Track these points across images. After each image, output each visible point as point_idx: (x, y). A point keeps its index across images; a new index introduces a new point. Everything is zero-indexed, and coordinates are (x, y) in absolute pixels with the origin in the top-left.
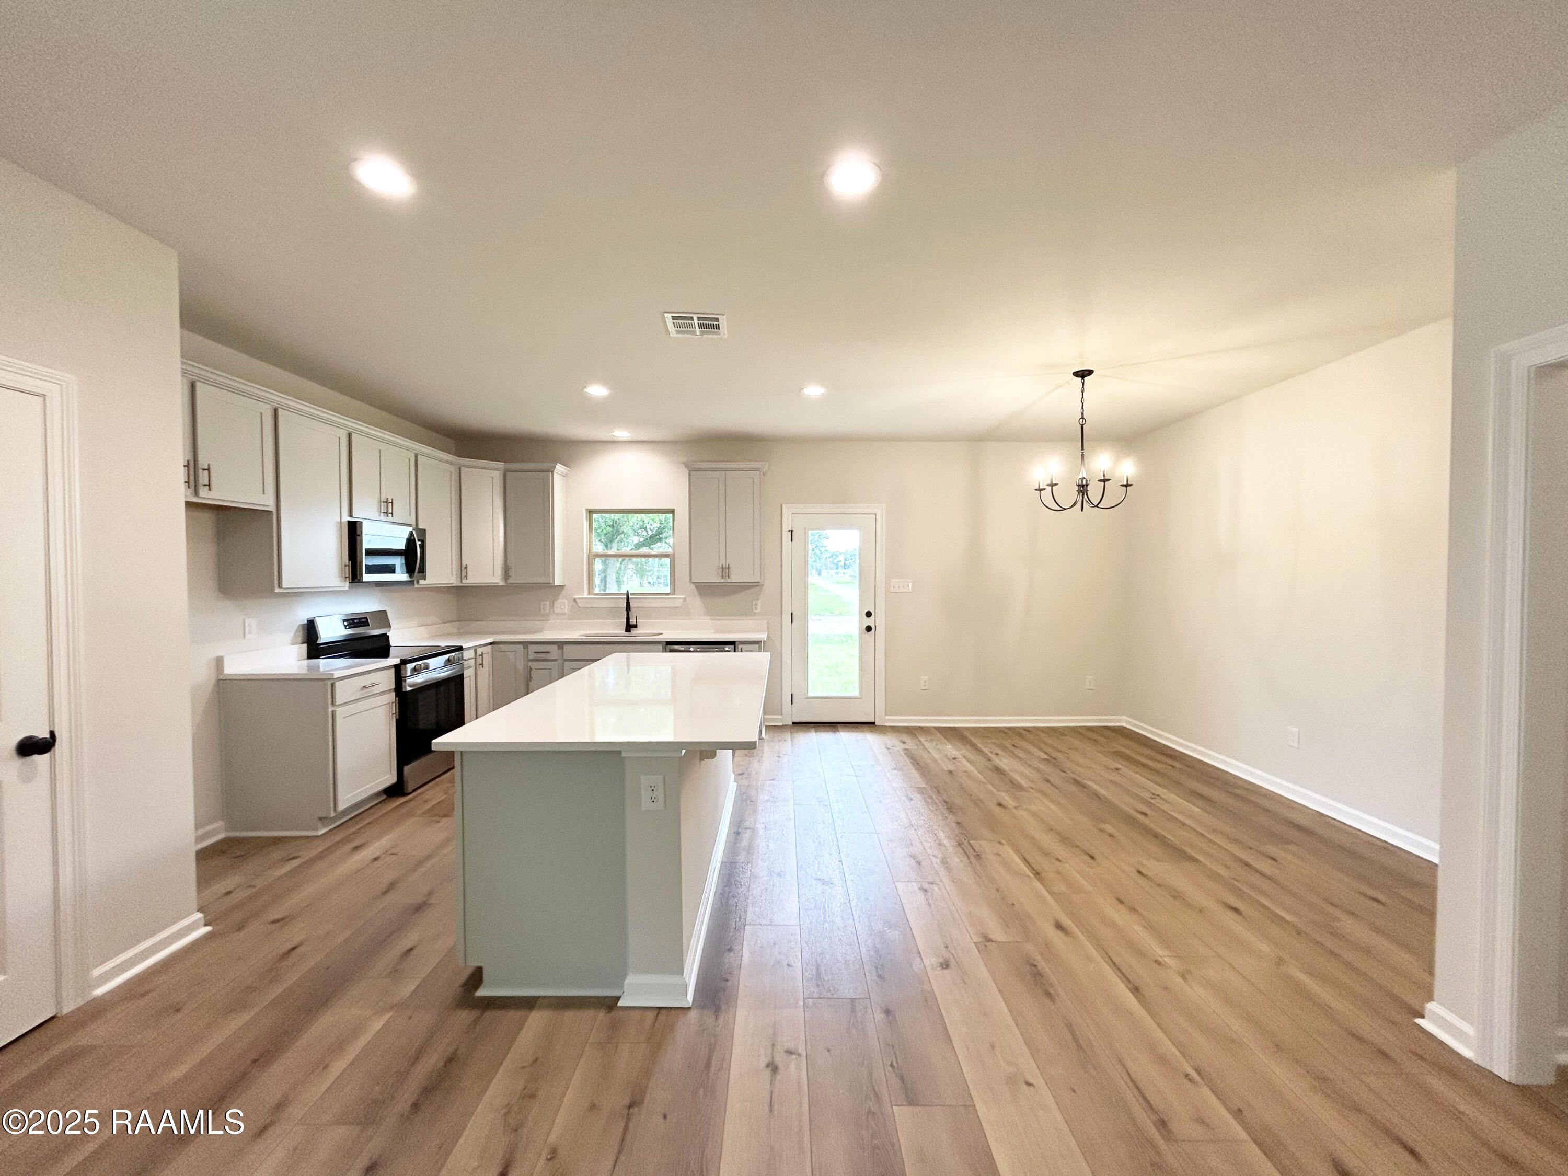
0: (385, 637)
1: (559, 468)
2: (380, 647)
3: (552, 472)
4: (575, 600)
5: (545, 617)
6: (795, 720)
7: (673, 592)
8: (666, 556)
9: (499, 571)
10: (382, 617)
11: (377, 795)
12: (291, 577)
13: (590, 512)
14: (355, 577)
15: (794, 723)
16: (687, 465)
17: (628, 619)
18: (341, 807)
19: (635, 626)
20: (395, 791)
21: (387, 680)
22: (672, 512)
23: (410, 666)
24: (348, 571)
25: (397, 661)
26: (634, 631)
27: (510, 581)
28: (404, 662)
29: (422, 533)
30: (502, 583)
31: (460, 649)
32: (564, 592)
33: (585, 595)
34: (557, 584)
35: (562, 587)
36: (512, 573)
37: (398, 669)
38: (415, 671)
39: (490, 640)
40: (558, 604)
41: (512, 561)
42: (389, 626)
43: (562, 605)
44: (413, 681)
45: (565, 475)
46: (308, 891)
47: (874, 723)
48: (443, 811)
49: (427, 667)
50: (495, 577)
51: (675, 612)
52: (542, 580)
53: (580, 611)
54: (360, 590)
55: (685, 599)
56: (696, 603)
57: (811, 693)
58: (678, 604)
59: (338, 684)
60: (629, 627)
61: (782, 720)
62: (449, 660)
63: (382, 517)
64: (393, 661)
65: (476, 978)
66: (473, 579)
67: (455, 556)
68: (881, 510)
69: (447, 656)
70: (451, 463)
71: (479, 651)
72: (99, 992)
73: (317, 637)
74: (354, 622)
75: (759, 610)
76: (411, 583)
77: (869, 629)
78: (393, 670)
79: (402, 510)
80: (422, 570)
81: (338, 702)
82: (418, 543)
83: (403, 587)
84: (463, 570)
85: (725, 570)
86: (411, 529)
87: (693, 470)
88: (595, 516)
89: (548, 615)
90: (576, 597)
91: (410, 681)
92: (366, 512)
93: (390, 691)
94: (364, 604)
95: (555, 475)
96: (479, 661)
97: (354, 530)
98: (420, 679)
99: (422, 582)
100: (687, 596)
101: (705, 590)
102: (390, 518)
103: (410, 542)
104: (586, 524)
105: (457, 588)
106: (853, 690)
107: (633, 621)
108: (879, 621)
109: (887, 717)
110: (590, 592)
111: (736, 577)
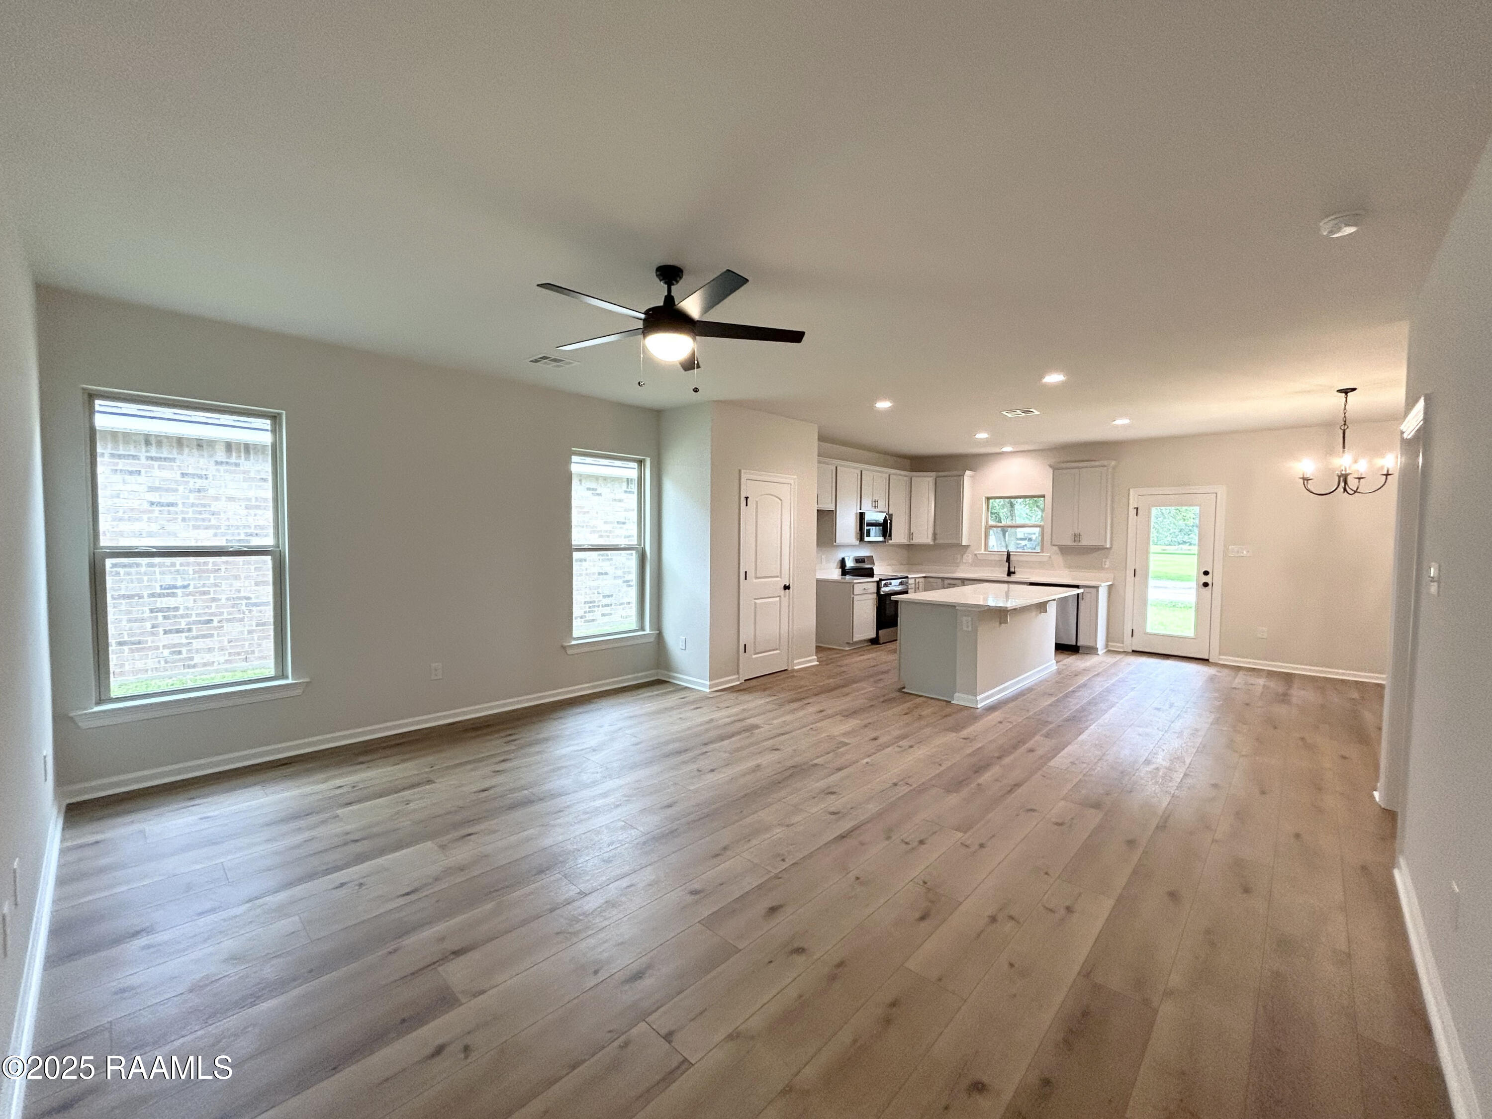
0: (872, 569)
1: (968, 473)
2: (870, 573)
3: (963, 476)
4: (976, 555)
5: (957, 565)
6: (1135, 649)
7: (1042, 551)
8: (1039, 526)
9: (930, 536)
10: (871, 559)
11: (865, 641)
12: (839, 540)
13: (988, 499)
14: (861, 539)
15: (1133, 651)
16: (1050, 466)
17: (1009, 568)
18: (855, 640)
19: (1014, 573)
20: (875, 641)
21: (873, 588)
22: (1044, 496)
23: (883, 582)
24: (859, 536)
25: (877, 579)
26: (1013, 576)
27: (937, 542)
28: (881, 580)
29: (891, 516)
30: (932, 543)
31: (907, 577)
32: (968, 551)
33: (983, 551)
34: (964, 544)
35: (967, 546)
36: (938, 537)
37: (878, 583)
38: (886, 585)
39: (924, 575)
40: (965, 556)
41: (938, 532)
42: (874, 564)
43: (968, 557)
44: (885, 590)
45: (972, 477)
46: (846, 662)
47: (1208, 660)
48: (895, 651)
49: (891, 584)
50: (929, 540)
51: (1042, 565)
52: (955, 541)
53: (978, 561)
54: (863, 545)
55: (1050, 557)
56: (1058, 559)
57: (1149, 630)
58: (1046, 559)
59: (855, 585)
60: (1010, 573)
61: (1123, 647)
62: (901, 582)
63: (873, 509)
64: (876, 579)
65: (904, 688)
66: (917, 540)
67: (907, 527)
68: (1222, 491)
69: (900, 580)
70: (905, 476)
71: (917, 580)
72: (796, 668)
73: (845, 566)
74: (858, 560)
75: (1107, 566)
76: (884, 542)
77: (1206, 585)
78: (875, 584)
79: (882, 505)
80: (890, 535)
81: (855, 593)
82: (889, 521)
83: (881, 544)
84: (911, 535)
85: (1077, 537)
86: (885, 514)
87: (1055, 468)
88: (991, 501)
89: (958, 563)
90: (976, 552)
91: (883, 589)
92: (867, 508)
93: (874, 593)
94: (863, 552)
95: (965, 477)
96: (917, 586)
97: (862, 516)
98: (887, 589)
99: (890, 541)
100: (1051, 553)
101: (1064, 550)
102: (877, 509)
103: (885, 520)
104: (984, 507)
105: (908, 545)
106: (1190, 633)
107: (1012, 570)
108: (1216, 578)
109: (1221, 657)
110: (985, 550)
111: (1085, 542)
